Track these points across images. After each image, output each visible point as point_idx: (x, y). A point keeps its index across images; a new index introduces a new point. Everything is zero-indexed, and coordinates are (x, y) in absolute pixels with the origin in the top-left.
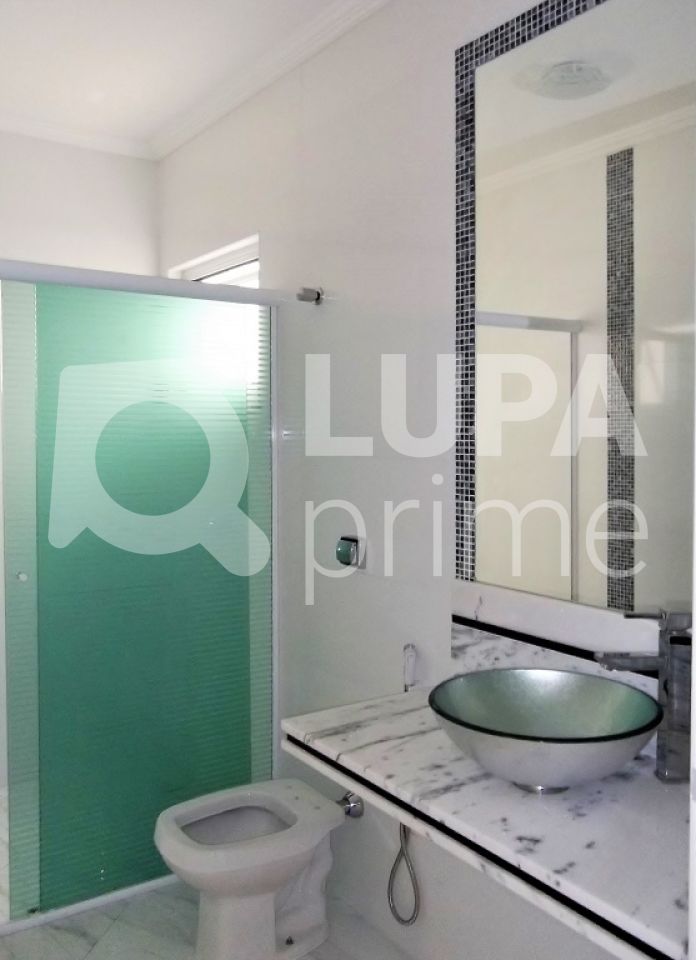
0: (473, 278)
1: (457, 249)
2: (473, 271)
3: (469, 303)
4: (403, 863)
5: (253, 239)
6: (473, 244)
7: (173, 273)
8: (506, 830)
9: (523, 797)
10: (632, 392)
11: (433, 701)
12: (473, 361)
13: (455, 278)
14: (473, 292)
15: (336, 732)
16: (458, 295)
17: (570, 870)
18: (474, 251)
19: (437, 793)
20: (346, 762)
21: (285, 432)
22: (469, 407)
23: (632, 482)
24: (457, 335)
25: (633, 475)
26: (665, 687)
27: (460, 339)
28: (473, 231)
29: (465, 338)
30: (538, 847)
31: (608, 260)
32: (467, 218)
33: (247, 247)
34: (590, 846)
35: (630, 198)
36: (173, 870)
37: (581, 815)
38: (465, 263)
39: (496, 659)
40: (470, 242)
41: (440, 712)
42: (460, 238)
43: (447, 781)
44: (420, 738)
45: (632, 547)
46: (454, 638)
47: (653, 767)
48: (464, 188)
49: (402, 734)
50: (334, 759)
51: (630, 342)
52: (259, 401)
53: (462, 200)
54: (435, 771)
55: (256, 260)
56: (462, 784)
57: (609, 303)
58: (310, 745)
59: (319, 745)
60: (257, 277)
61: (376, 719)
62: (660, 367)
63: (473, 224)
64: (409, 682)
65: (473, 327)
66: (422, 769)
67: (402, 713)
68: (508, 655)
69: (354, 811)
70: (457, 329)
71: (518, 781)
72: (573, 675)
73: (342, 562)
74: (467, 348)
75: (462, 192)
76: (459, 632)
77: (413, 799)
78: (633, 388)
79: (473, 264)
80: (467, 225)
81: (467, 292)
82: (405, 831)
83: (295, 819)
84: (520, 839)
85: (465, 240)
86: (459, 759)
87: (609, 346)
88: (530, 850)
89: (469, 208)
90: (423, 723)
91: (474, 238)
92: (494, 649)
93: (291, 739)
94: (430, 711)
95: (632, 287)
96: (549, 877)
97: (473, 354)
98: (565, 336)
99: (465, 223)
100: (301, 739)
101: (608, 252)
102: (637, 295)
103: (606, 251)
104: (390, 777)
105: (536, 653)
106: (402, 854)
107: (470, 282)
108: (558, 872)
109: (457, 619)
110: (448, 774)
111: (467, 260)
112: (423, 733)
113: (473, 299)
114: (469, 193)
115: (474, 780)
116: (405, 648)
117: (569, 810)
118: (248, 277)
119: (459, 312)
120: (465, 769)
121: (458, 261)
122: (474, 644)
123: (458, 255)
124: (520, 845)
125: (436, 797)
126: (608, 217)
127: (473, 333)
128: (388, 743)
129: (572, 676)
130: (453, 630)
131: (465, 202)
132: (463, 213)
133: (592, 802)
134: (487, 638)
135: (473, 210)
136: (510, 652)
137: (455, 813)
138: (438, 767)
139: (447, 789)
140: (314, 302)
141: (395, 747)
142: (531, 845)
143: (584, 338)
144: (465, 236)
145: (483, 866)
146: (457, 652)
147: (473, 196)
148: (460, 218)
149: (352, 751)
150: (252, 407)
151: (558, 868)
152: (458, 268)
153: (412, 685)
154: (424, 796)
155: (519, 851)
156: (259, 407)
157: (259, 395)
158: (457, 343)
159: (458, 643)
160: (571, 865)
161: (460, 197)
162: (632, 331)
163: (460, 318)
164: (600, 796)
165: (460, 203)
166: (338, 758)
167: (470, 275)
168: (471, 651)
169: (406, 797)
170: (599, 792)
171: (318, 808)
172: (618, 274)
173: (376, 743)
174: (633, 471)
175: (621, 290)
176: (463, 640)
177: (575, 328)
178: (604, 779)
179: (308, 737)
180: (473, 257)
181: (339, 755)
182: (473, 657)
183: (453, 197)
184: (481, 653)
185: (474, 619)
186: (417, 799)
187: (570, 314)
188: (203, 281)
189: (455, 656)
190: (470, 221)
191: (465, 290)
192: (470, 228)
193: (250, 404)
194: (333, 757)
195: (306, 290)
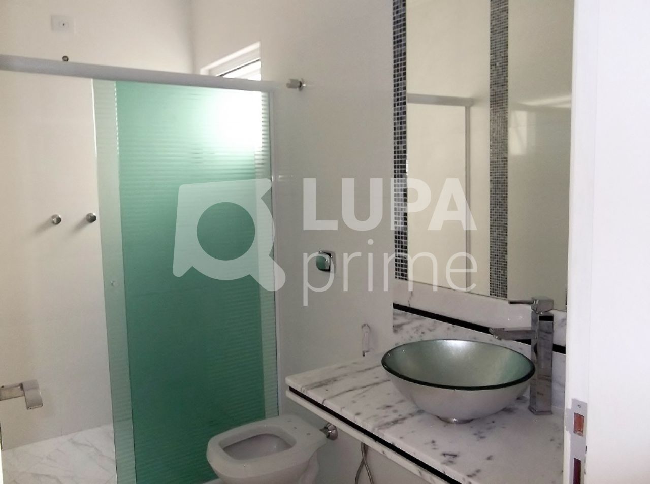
0: (405, 69)
1: (394, 48)
2: (405, 64)
3: (403, 86)
4: (364, 469)
5: (256, 46)
6: (405, 44)
7: (203, 71)
8: (435, 449)
9: (445, 426)
10: (507, 147)
11: (384, 363)
12: (405, 128)
13: (392, 69)
14: (405, 79)
15: (321, 385)
16: (394, 81)
17: (478, 475)
18: (405, 49)
19: (388, 425)
20: (329, 404)
21: (280, 177)
22: (403, 159)
23: (506, 210)
24: (394, 110)
25: (507, 205)
26: (535, 350)
27: (396, 112)
28: (405, 35)
29: (399, 111)
30: (457, 459)
31: (491, 54)
32: (400, 26)
33: (253, 52)
34: (489, 458)
35: (506, 10)
36: (218, 476)
37: (482, 438)
38: (399, 58)
39: (423, 333)
40: (402, 43)
41: (390, 370)
42: (396, 40)
43: (394, 416)
44: (376, 387)
45: (506, 254)
46: (394, 319)
47: (528, 404)
48: (399, 4)
49: (365, 385)
50: (321, 403)
51: (506, 112)
52: (263, 160)
53: (397, 12)
54: (388, 410)
55: (259, 60)
56: (404, 418)
57: (491, 85)
58: (305, 394)
59: (311, 394)
60: (259, 72)
61: (346, 375)
62: (523, 130)
63: (405, 29)
64: (365, 349)
65: (405, 103)
66: (378, 409)
67: (362, 371)
68: (430, 330)
69: (331, 435)
70: (394, 105)
71: (441, 416)
72: (475, 343)
73: (319, 269)
74: (401, 118)
75: (397, 7)
76: (398, 315)
77: (374, 429)
78: (507, 144)
79: (405, 59)
80: (401, 31)
81: (401, 78)
82: (365, 448)
83: (294, 443)
84: (444, 455)
85: (399, 41)
86: (402, 401)
87: (491, 115)
88: (451, 462)
89: (402, 18)
90: (377, 378)
91: (405, 39)
92: (421, 326)
93: (292, 390)
94: (382, 369)
95: (507, 74)
96: (464, 480)
97: (405, 123)
98: (462, 109)
99: (399, 29)
100: (299, 390)
101: (491, 49)
102: (510, 79)
103: (489, 48)
104: (358, 414)
105: (449, 329)
106: (363, 463)
107: (402, 72)
108: (469, 476)
109: (396, 306)
110: (395, 411)
111: (401, 56)
112: (377, 384)
113: (405, 84)
114: (402, 8)
115: (412, 415)
116: (362, 327)
117: (475, 434)
118: (253, 72)
119: (396, 93)
120: (405, 409)
121: (394, 57)
122: (408, 323)
123: (394, 52)
124: (444, 458)
125: (388, 428)
126: (491, 23)
127: (405, 108)
128: (356, 391)
129: (473, 344)
130: (394, 314)
131: (399, 14)
132: (397, 22)
133: (489, 428)
134: (417, 319)
135: (405, 20)
136: (432, 328)
137: (401, 438)
138: (388, 407)
139: (395, 422)
140: (298, 89)
141: (359, 394)
142: (452, 459)
143: (474, 110)
144: (399, 39)
145: (420, 473)
146: (397, 328)
147: (405, 10)
148: (396, 25)
149: (332, 397)
150: (259, 164)
151: (470, 474)
152: (394, 62)
153: (367, 352)
154: (380, 427)
155: (444, 463)
156: (262, 164)
157: (263, 155)
158: (394, 115)
159: (398, 322)
160: (478, 471)
161: (396, 10)
162: (507, 105)
163: (396, 97)
164: (493, 424)
165: (396, 15)
166: (323, 402)
167: (403, 67)
168: (406, 327)
169: (369, 429)
170: (493, 422)
171: (309, 434)
172: (498, 64)
173: (347, 391)
174: (507, 202)
175: (499, 75)
176: (400, 320)
177: (468, 103)
178: (496, 413)
179: (303, 388)
180: (405, 54)
181: (324, 400)
182: (408, 332)
183: (391, 11)
184: (413, 329)
185: (407, 306)
186: (376, 429)
187: (465, 94)
188: (224, 76)
189: (395, 331)
190: (402, 28)
191: (399, 77)
192: (402, 33)
193: (257, 162)
194: (320, 402)
195: (292, 81)
